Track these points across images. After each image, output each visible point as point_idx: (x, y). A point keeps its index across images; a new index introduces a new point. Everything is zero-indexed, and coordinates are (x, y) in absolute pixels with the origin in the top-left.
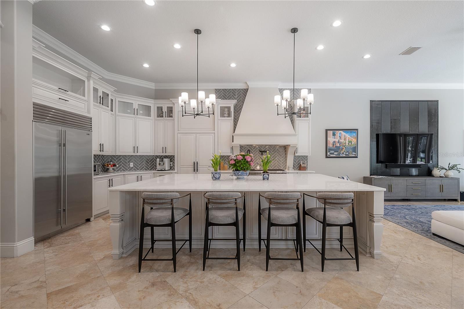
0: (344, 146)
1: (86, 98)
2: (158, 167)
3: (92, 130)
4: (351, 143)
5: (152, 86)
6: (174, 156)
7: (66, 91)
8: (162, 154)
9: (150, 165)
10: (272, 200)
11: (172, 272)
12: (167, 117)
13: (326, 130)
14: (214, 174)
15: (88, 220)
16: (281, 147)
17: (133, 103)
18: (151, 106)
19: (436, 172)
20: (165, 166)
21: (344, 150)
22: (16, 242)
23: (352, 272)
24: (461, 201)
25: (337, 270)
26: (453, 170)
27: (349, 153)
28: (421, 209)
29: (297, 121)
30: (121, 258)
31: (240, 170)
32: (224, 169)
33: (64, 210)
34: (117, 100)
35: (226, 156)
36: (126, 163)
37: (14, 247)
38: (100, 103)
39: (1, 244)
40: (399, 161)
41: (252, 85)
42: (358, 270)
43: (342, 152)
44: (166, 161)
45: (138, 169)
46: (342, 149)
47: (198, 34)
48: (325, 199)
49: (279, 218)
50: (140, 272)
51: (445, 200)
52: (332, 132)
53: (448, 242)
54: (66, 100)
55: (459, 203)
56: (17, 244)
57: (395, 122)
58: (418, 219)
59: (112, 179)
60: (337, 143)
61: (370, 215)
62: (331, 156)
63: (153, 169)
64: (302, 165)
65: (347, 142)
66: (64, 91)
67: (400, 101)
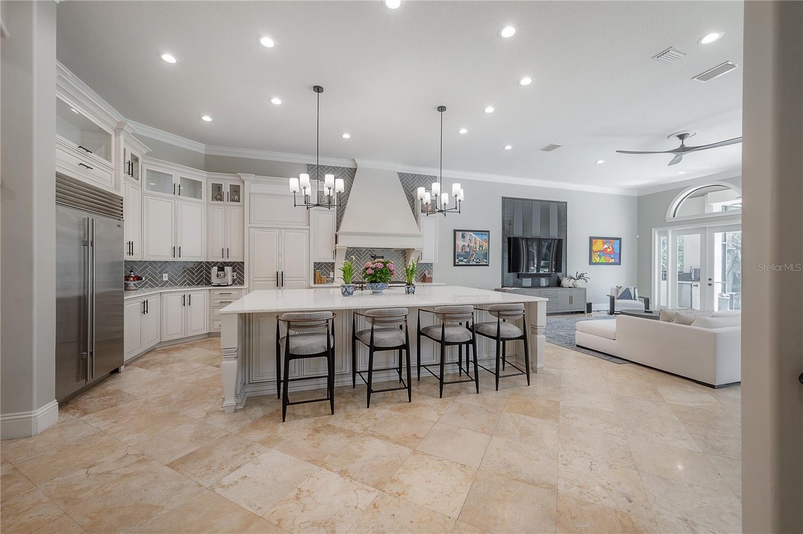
0: (475, 252)
1: (112, 164)
2: (215, 280)
3: (124, 218)
4: (483, 248)
5: (200, 148)
6: (243, 263)
7: (88, 151)
8: (221, 260)
9: (196, 277)
10: (446, 315)
11: (329, 414)
12: (230, 201)
13: (454, 230)
14: (346, 287)
15: (116, 371)
16: (397, 250)
17: (172, 175)
18: (201, 182)
19: (565, 282)
20: (228, 279)
21: (474, 256)
22: (34, 410)
23: (524, 387)
24: (587, 313)
25: (510, 388)
26: (580, 279)
27: (480, 260)
28: (555, 323)
29: (422, 218)
30: (236, 411)
31: (379, 282)
32: (321, 281)
33: (91, 353)
34: (146, 167)
35: (323, 263)
36: (155, 273)
37: (31, 417)
38: (129, 173)
39: (1, 417)
40: (521, 270)
41: (361, 164)
42: (529, 385)
43: (472, 259)
44: (228, 269)
45: (176, 285)
46: (473, 254)
47: (318, 92)
48: (499, 312)
49: (453, 335)
50: (284, 421)
51: (572, 313)
52: (461, 233)
53: (592, 352)
54: (88, 167)
55: (586, 315)
56: (36, 413)
57: (526, 223)
58: (557, 333)
59: (147, 300)
60: (466, 247)
61: (532, 328)
62: (460, 263)
63: (202, 284)
64: (428, 276)
65: (478, 247)
66: (85, 151)
67: (532, 200)
